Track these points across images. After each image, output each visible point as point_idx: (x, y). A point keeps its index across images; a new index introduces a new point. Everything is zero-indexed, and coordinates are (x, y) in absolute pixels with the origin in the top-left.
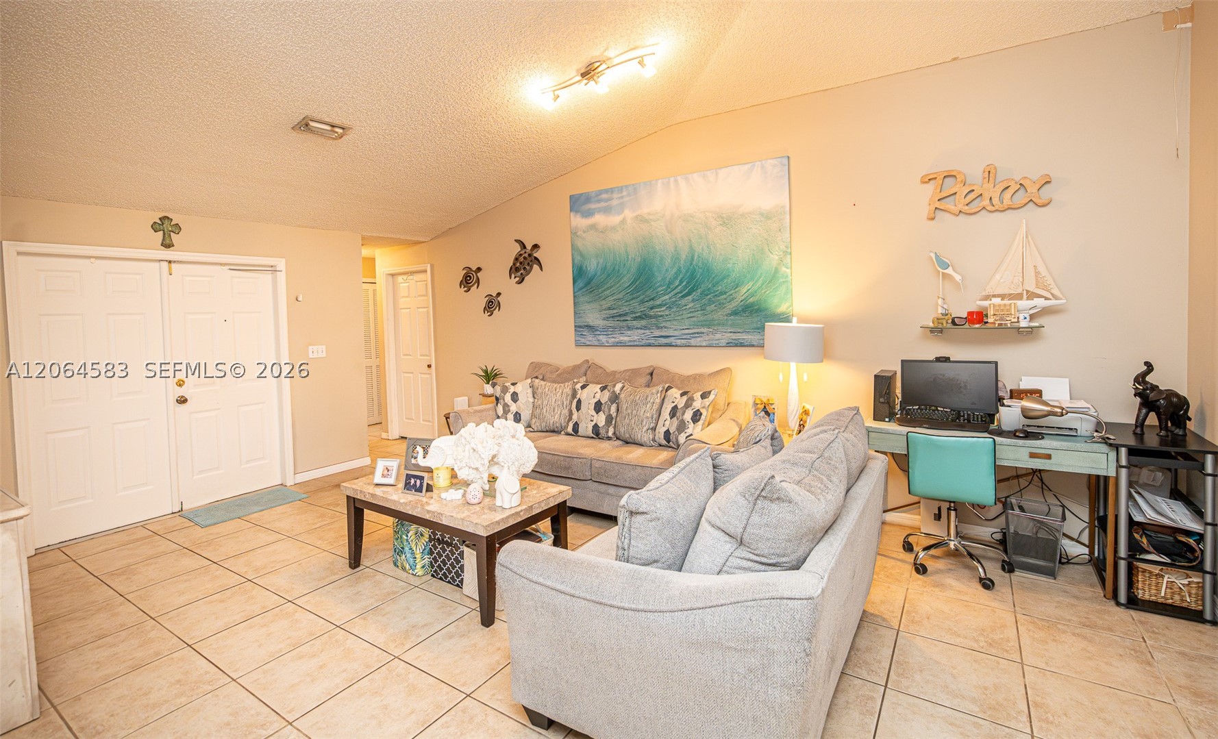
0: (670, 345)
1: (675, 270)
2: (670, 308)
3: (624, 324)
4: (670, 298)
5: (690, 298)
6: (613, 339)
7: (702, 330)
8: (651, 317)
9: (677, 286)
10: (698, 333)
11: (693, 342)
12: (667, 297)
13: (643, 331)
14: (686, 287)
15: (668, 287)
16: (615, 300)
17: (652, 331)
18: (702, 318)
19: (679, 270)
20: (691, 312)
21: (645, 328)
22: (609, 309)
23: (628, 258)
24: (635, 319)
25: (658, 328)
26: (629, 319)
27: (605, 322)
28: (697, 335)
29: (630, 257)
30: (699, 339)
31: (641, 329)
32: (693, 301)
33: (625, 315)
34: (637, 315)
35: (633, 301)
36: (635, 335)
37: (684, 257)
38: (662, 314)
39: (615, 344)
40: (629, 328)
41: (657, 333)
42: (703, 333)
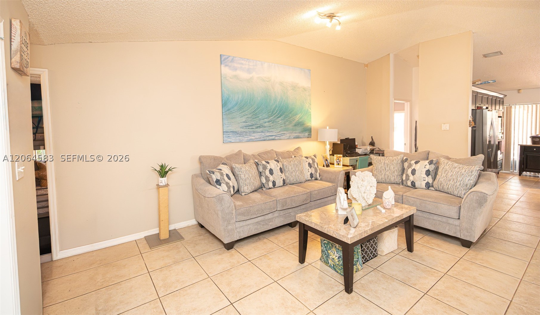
0: (273, 140)
1: (274, 106)
2: (273, 122)
3: (252, 130)
4: (273, 118)
5: (280, 118)
6: (246, 138)
7: (285, 132)
8: (265, 127)
9: (276, 113)
10: (283, 134)
11: (282, 137)
12: (272, 118)
13: (261, 134)
14: (279, 114)
15: (272, 113)
16: (248, 118)
17: (265, 133)
18: (284, 128)
19: (276, 106)
20: (280, 125)
21: (262, 132)
22: (244, 122)
23: (254, 97)
24: (257, 128)
25: (268, 132)
26: (254, 127)
27: (241, 129)
28: (283, 135)
29: (255, 97)
30: (284, 136)
31: (260, 132)
32: (281, 120)
33: (253, 125)
34: (258, 126)
35: (256, 119)
36: (257, 135)
37: (278, 100)
38: (270, 125)
39: (248, 141)
40: (254, 132)
41: (268, 134)
42: (285, 134)
